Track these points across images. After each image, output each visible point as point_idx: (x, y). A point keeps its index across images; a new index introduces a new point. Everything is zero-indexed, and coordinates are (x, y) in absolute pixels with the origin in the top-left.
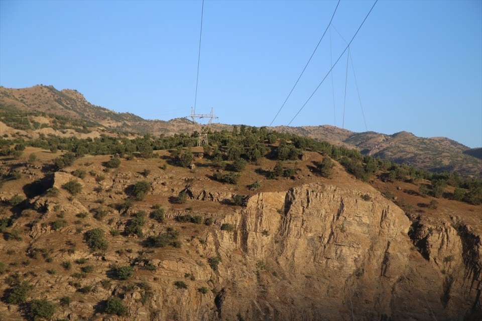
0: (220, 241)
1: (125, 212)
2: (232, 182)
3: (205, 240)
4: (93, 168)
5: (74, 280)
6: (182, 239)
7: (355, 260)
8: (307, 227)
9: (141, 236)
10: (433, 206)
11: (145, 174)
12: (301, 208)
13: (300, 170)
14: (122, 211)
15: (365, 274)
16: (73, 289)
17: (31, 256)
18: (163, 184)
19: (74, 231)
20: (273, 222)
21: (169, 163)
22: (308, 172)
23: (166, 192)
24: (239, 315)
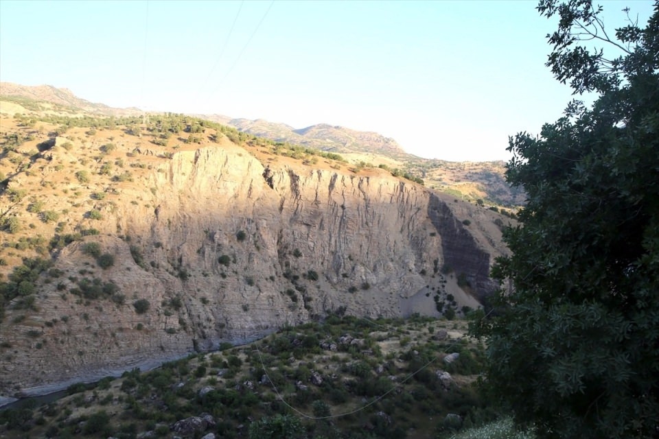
0: (157, 178)
1: (100, 161)
2: (163, 145)
3: (148, 178)
4: (80, 135)
5: (71, 200)
6: (134, 177)
7: (234, 189)
8: (207, 171)
9: (110, 175)
10: (276, 160)
12: (204, 160)
13: (203, 139)
14: (98, 160)
15: (239, 197)
16: (70, 205)
17: (43, 185)
18: (123, 145)
19: (69, 172)
20: (188, 168)
21: (126, 133)
22: (208, 140)
23: (124, 150)
24: (168, 220)
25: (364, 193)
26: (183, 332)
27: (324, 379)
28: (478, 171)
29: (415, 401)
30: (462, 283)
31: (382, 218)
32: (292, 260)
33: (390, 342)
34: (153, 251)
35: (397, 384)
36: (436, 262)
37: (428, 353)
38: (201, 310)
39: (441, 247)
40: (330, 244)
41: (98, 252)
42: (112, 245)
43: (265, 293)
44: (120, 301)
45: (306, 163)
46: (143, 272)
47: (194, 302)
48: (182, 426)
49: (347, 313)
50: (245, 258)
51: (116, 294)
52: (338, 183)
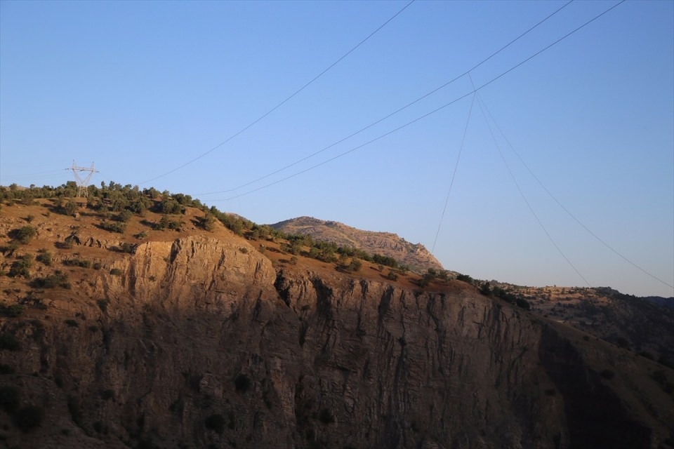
0: (109, 284)
1: (10, 254)
2: (119, 231)
3: (94, 282)
6: (72, 282)
7: (232, 306)
8: (191, 275)
9: (27, 277)
10: (292, 262)
11: (29, 219)
12: (186, 258)
13: (184, 223)
14: (6, 253)
15: (240, 318)
18: (48, 230)
20: (159, 269)
21: (51, 210)
22: (192, 225)
23: (52, 238)
24: (126, 353)
25: (436, 320)
28: (573, 302)
31: (465, 362)
32: (317, 427)
34: (97, 405)
36: (557, 440)
39: (564, 415)
40: (380, 403)
41: (15, 402)
42: (39, 391)
45: (341, 268)
50: (247, 420)
52: (394, 302)
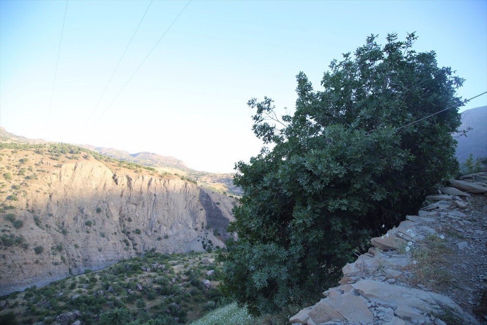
0: (52, 178)
1: (19, 168)
2: (57, 160)
3: (47, 178)
4: (8, 153)
6: (39, 177)
7: (96, 185)
8: (81, 175)
9: (24, 176)
10: (120, 170)
12: (80, 169)
13: (80, 157)
15: (99, 189)
18: (33, 159)
20: (70, 173)
21: (35, 153)
22: (82, 158)
23: (34, 162)
24: (57, 201)
25: (166, 188)
26: (63, 264)
27: (143, 287)
28: (224, 178)
29: (192, 296)
30: (216, 234)
31: (175, 201)
32: (127, 223)
33: (179, 266)
34: (47, 219)
35: (183, 288)
36: (203, 224)
37: (199, 271)
38: (74, 251)
39: (205, 216)
40: (148, 215)
41: (14, 219)
42: (23, 215)
43: (111, 241)
44: (26, 247)
45: (136, 172)
46: (41, 230)
47: (70, 247)
48: (61, 318)
49: (156, 251)
50: (100, 222)
51: (23, 243)
52: (153, 183)
